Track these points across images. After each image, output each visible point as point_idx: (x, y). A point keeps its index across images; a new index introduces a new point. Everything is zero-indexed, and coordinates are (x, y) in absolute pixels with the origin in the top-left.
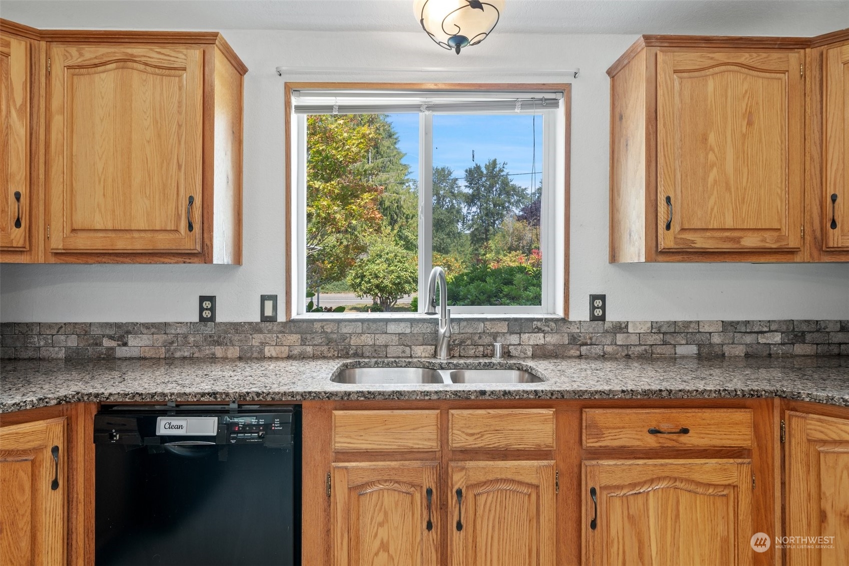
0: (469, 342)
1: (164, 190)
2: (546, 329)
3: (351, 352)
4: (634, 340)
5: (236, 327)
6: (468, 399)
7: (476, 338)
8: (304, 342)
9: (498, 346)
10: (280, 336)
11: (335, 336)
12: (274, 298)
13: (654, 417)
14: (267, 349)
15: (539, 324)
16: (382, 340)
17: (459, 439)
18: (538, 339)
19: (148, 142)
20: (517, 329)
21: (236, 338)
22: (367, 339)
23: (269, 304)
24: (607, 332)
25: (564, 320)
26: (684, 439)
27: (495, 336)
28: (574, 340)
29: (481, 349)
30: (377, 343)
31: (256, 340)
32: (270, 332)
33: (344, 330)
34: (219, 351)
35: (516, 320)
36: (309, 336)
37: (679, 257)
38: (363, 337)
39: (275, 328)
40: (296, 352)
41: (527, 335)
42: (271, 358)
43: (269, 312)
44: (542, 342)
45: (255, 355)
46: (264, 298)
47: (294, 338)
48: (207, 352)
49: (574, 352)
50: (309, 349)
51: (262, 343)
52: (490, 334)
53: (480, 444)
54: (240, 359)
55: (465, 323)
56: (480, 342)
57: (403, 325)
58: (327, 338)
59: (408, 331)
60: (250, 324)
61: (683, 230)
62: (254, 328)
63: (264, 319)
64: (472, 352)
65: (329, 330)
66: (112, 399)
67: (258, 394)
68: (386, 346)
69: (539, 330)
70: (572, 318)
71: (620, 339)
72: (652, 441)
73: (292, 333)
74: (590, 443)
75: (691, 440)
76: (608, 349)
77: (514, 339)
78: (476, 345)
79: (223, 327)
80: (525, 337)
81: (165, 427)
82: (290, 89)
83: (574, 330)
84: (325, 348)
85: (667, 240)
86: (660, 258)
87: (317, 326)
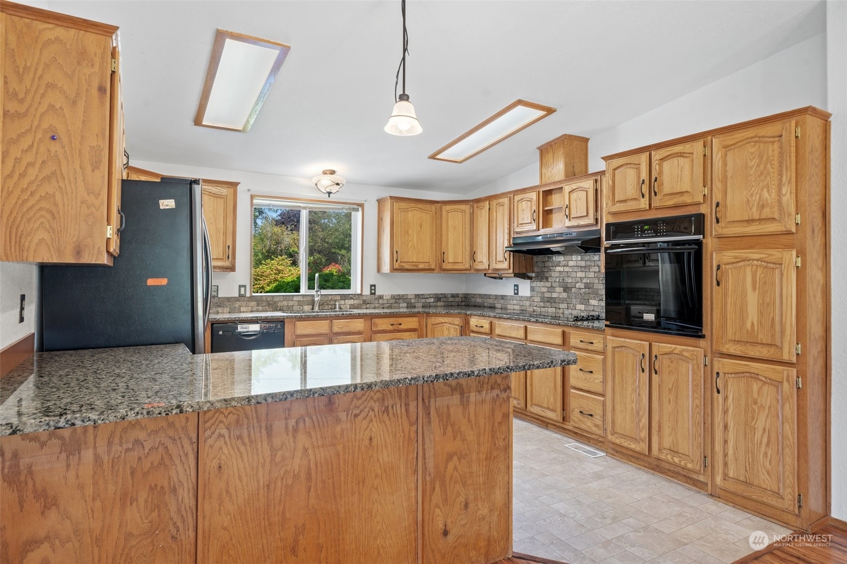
0: (325, 304)
1: (218, 242)
2: (354, 298)
3: (278, 309)
4: (385, 302)
5: (229, 299)
6: (339, 316)
7: (328, 302)
8: (258, 305)
9: (337, 304)
10: (248, 302)
11: (271, 302)
12: (245, 286)
13: (392, 320)
14: (242, 308)
15: (352, 296)
16: (291, 303)
17: (336, 329)
18: (352, 302)
19: (211, 223)
20: (344, 298)
21: (228, 304)
22: (285, 303)
23: (243, 289)
24: (376, 299)
25: (361, 294)
26: (400, 326)
27: (335, 301)
28: (364, 302)
29: (330, 306)
30: (289, 305)
31: (237, 304)
32: (243, 301)
33: (275, 300)
34: (220, 310)
35: (343, 294)
36: (260, 303)
37: (400, 271)
38: (283, 302)
39: (245, 299)
40: (254, 309)
41: (347, 300)
42: (244, 312)
43: (242, 292)
44: (353, 303)
45: (237, 311)
46: (240, 286)
47: (254, 303)
48: (215, 310)
49: (364, 307)
50: (260, 308)
51: (240, 306)
52: (334, 300)
53: (342, 331)
54: (229, 312)
55: (324, 296)
56: (330, 303)
57: (299, 297)
58: (268, 303)
59: (302, 299)
60: (235, 297)
61: (401, 262)
62: (236, 299)
63: (240, 295)
64: (327, 308)
65: (269, 300)
66: (220, 320)
67: (272, 317)
68: (293, 306)
69: (352, 298)
70: (363, 294)
71: (381, 301)
72: (391, 328)
73: (253, 301)
74: (374, 329)
75: (402, 327)
76: (377, 305)
77: (343, 302)
78: (328, 305)
79: (222, 299)
80: (347, 301)
81: (241, 328)
82: (252, 197)
83: (365, 298)
84: (267, 307)
85: (396, 266)
86: (394, 271)
87: (264, 298)
